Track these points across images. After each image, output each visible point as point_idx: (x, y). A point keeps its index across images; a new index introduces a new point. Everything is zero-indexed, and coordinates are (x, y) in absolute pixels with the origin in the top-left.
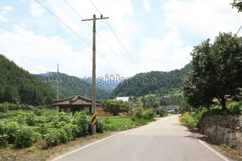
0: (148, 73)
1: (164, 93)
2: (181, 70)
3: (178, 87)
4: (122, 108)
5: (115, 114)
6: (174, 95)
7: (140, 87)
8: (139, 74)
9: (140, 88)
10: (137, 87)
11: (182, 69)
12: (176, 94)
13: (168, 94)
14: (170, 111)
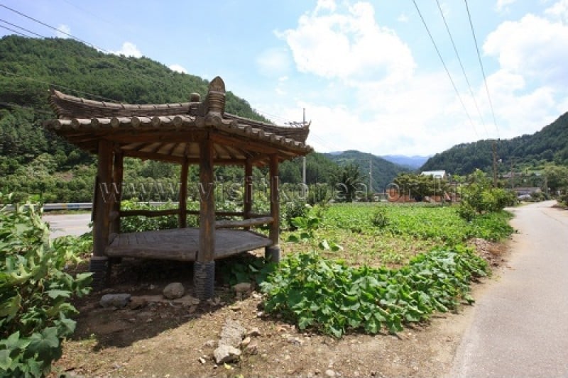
0: (473, 143)
1: (502, 171)
2: (535, 135)
3: (528, 161)
4: (431, 190)
5: (419, 199)
6: (520, 173)
7: (461, 162)
8: (459, 146)
9: (461, 165)
10: (455, 164)
11: (537, 133)
12: (524, 172)
13: (508, 171)
14: (521, 197)
